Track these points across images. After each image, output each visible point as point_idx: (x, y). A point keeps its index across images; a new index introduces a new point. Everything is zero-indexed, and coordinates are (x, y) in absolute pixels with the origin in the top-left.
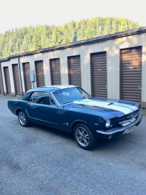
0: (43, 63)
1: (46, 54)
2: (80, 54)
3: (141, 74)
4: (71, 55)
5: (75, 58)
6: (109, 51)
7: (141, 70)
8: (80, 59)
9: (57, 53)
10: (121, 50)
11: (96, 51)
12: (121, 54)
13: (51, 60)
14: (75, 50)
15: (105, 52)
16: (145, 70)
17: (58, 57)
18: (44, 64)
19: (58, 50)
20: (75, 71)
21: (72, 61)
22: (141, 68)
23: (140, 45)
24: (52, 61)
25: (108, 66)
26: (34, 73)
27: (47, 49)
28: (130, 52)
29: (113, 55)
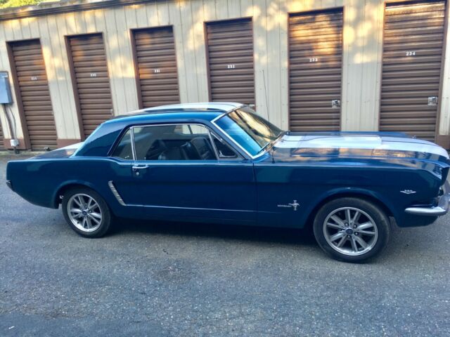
0: (40, 48)
1: (51, 20)
2: (171, 24)
3: (340, 74)
4: (143, 25)
5: (157, 35)
6: (259, 17)
7: (341, 64)
8: (172, 36)
9: (94, 17)
10: (291, 15)
11: (222, 16)
12: (290, 25)
13: (69, 39)
14: (156, 10)
15: (250, 19)
16: (349, 65)
17: (99, 30)
18: (46, 51)
19: (95, 9)
20: (157, 70)
21: (146, 40)
22: (340, 60)
23: (339, 5)
24: (73, 43)
25: (256, 56)
26: (7, 79)
27: (54, 6)
28: (313, 21)
29: (269, 28)
